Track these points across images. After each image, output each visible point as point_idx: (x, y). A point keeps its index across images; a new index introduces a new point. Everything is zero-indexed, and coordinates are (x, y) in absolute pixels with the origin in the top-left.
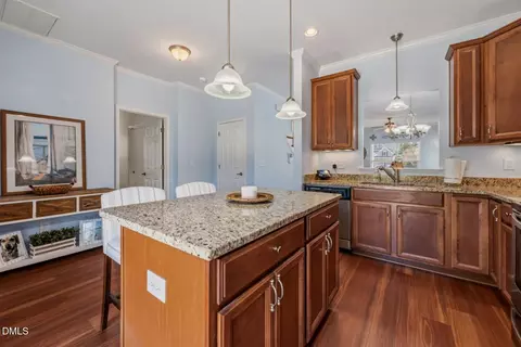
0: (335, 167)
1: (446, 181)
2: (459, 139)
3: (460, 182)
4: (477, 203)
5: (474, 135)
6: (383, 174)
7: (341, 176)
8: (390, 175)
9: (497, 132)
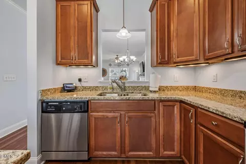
0: (80, 80)
1: (151, 89)
2: (159, 61)
3: (157, 89)
4: (173, 106)
5: (166, 59)
6: (115, 85)
7: (85, 88)
8: (119, 87)
9: (178, 58)
